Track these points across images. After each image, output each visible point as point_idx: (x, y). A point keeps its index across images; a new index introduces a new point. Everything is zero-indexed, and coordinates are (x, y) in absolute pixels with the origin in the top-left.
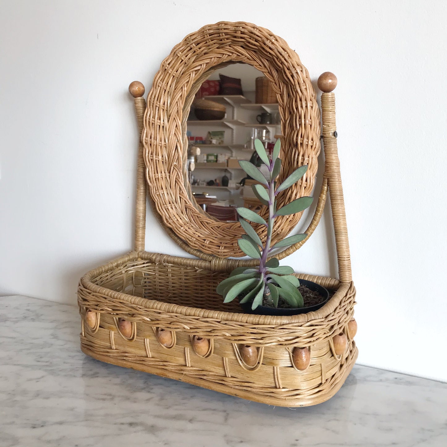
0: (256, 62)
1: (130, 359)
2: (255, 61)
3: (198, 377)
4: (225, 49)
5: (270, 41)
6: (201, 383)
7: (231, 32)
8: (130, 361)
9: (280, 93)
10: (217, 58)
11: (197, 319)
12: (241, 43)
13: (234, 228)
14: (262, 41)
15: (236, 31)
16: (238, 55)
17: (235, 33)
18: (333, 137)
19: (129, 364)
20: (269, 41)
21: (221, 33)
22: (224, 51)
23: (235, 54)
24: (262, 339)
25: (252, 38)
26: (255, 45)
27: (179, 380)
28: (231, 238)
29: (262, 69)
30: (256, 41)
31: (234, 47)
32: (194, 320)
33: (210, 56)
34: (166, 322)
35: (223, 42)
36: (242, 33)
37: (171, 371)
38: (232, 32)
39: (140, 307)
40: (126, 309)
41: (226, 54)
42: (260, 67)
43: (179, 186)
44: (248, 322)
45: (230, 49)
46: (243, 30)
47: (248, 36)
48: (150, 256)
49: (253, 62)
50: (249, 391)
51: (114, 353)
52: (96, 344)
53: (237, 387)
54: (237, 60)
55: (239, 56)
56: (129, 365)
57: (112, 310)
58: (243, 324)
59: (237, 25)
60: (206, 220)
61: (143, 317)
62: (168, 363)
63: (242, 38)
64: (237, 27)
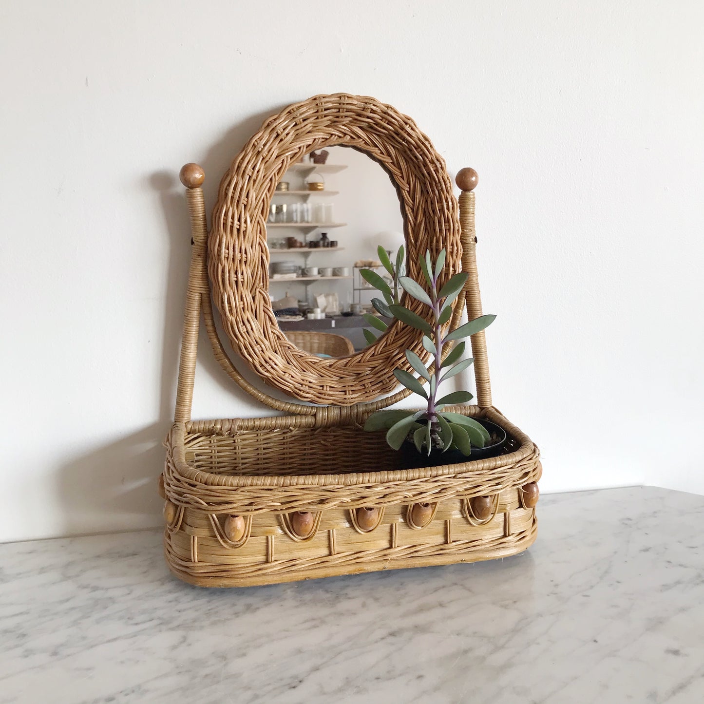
0: (377, 149)
1: (303, 566)
2: (377, 147)
3: (410, 556)
4: (338, 129)
5: (410, 126)
6: (416, 562)
7: (357, 108)
8: (302, 569)
9: (408, 190)
10: (323, 138)
11: (426, 481)
12: (365, 124)
13: (352, 365)
14: (399, 125)
15: (364, 109)
16: (351, 137)
17: (363, 110)
18: (474, 242)
19: (301, 573)
20: (408, 126)
21: (342, 108)
22: (335, 131)
23: (350, 136)
24: (498, 484)
25: (384, 120)
26: (384, 128)
27: (384, 570)
28: (354, 378)
29: (385, 158)
30: (390, 123)
31: (351, 126)
32: (422, 483)
33: (315, 135)
34: (378, 497)
35: (340, 119)
36: (373, 111)
37: (370, 562)
38: (359, 108)
39: (339, 486)
40: (313, 496)
41: (335, 135)
42: (382, 156)
43: (268, 315)
44: (484, 468)
45: (344, 129)
46: (374, 108)
47: (379, 117)
48: (210, 425)
49: (374, 148)
50: (477, 551)
51: (274, 566)
52: (238, 564)
53: (462, 551)
54: (350, 144)
55: (354, 139)
56: (302, 576)
57: (280, 504)
58: (479, 472)
59: (367, 101)
60: (311, 359)
61: (342, 498)
62: (366, 553)
63: (368, 117)
64: (366, 103)
